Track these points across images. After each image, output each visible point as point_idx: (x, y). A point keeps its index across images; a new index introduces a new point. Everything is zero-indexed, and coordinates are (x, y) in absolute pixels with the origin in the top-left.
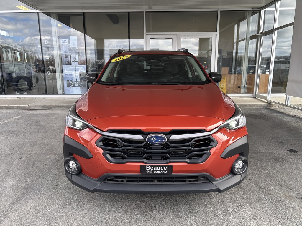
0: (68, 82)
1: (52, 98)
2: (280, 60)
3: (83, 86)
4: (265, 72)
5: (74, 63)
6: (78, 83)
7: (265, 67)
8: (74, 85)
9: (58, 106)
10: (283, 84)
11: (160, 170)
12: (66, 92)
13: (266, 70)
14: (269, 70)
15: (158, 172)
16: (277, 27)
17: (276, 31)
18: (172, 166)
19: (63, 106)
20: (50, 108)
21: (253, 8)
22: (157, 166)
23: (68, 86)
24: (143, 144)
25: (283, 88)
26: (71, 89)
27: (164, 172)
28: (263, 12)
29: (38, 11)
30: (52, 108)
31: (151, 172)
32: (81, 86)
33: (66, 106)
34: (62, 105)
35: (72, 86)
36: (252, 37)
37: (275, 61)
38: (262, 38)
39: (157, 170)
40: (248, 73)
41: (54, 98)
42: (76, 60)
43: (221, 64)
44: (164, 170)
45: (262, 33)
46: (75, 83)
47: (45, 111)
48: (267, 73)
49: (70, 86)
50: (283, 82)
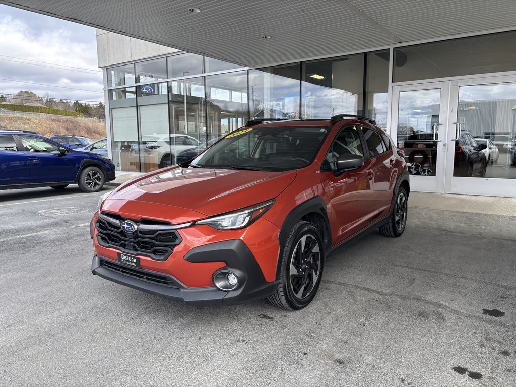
11: (131, 262)
15: (130, 263)
18: (139, 258)
22: (129, 256)
24: (120, 230)
27: (134, 264)
29: (248, 68)
31: (125, 262)
39: (129, 261)
44: (133, 262)
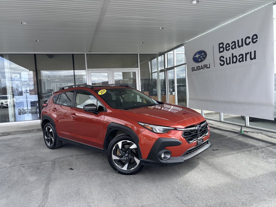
0: (19, 110)
1: (5, 126)
2: (180, 84)
3: (34, 113)
4: (172, 94)
5: (25, 94)
6: (29, 110)
7: (172, 90)
8: (25, 113)
9: (17, 131)
10: (184, 101)
12: (17, 119)
13: (173, 92)
14: (174, 92)
16: (176, 65)
17: (176, 68)
19: (22, 131)
20: (9, 134)
21: (160, 53)
23: (20, 114)
25: (185, 103)
26: (22, 116)
28: (166, 54)
30: (11, 134)
32: (32, 113)
33: (24, 131)
34: (20, 130)
35: (24, 114)
36: (161, 71)
37: (177, 85)
38: (168, 71)
40: (162, 94)
41: (7, 125)
42: (27, 92)
43: (143, 89)
45: (167, 69)
46: (26, 110)
47: (5, 136)
48: (173, 94)
49: (22, 114)
50: (184, 99)
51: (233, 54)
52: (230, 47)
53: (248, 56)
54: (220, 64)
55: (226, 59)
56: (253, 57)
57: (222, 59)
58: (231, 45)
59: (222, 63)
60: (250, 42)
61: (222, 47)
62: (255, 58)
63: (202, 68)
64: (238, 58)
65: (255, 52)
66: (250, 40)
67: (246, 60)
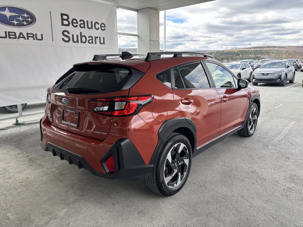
51: (81, 33)
52: (78, 25)
53: (98, 40)
54: (63, 39)
55: (73, 35)
56: (102, 42)
57: (66, 33)
58: (79, 23)
59: (67, 39)
60: (99, 28)
61: (67, 20)
62: (104, 43)
63: (24, 37)
64: (88, 39)
65: (104, 38)
66: (99, 26)
67: (96, 43)
